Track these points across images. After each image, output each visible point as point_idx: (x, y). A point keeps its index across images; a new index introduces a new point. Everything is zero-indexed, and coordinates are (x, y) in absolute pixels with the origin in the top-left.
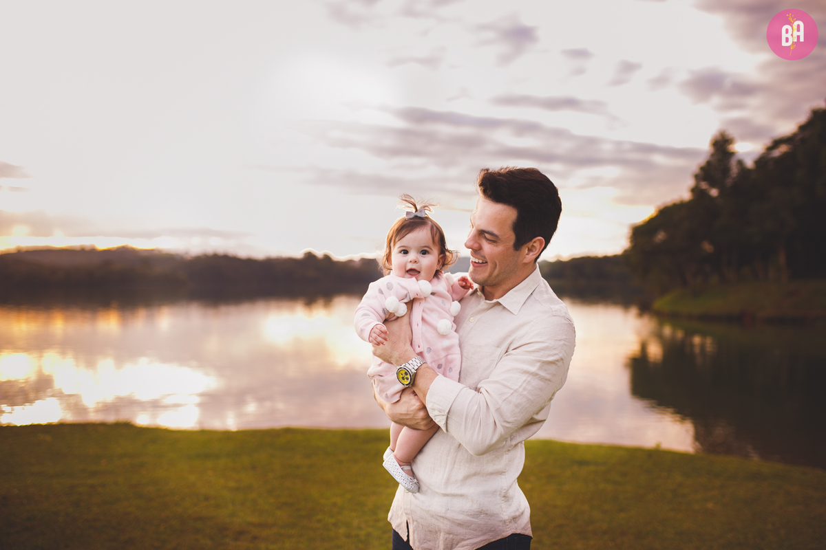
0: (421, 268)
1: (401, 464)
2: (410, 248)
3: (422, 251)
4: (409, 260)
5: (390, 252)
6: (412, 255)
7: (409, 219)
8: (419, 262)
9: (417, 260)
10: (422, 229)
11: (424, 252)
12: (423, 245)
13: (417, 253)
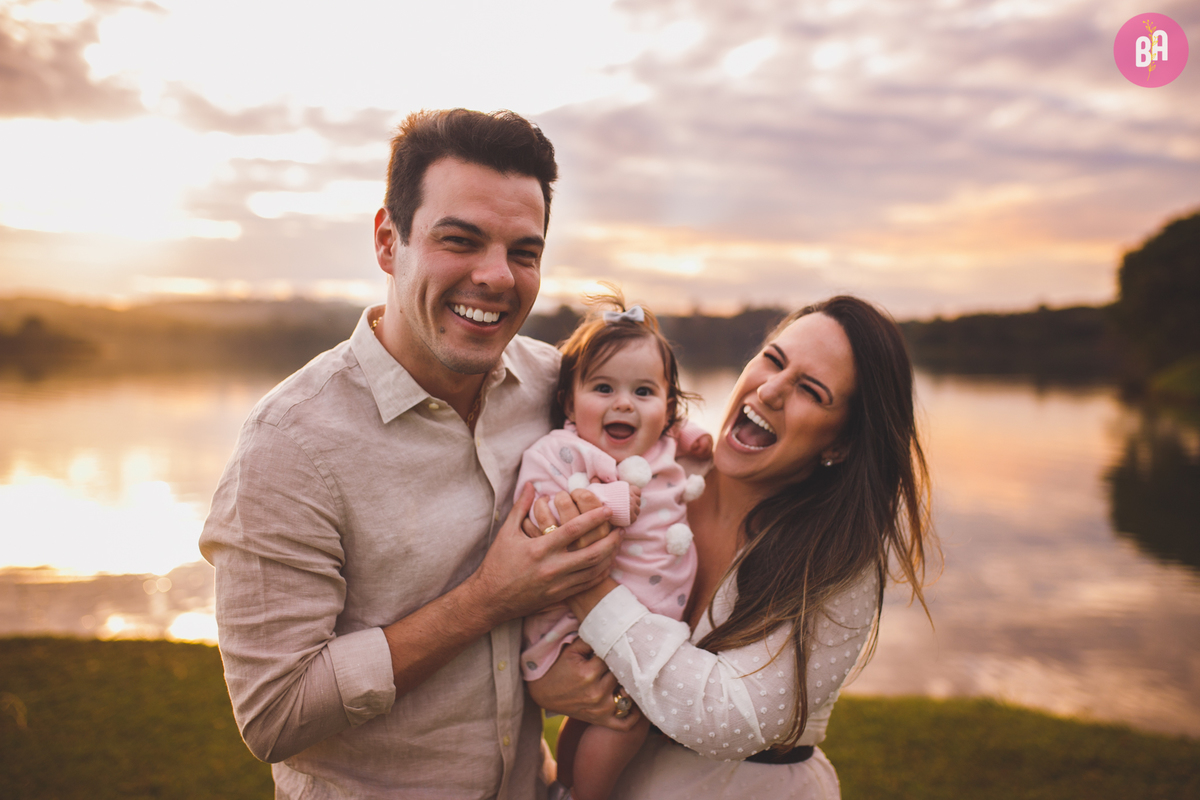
0: (638, 420)
2: (617, 382)
3: (640, 388)
4: (613, 406)
6: (622, 397)
7: (614, 324)
8: (636, 410)
9: (632, 406)
10: (641, 346)
11: (643, 391)
12: (643, 377)
13: (631, 392)
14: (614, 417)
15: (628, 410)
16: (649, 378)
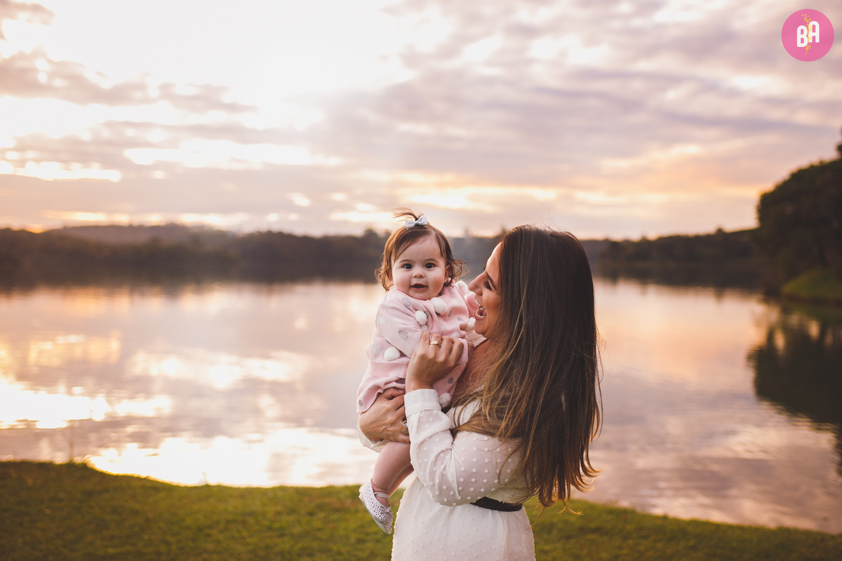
0: (427, 282)
1: (376, 489)
2: (414, 262)
3: (427, 264)
4: (414, 275)
5: (391, 268)
6: (417, 270)
7: (410, 229)
8: (425, 276)
9: (423, 275)
10: (426, 240)
11: (429, 265)
12: (428, 258)
13: (423, 267)
14: (414, 281)
15: (421, 277)
16: (431, 257)
